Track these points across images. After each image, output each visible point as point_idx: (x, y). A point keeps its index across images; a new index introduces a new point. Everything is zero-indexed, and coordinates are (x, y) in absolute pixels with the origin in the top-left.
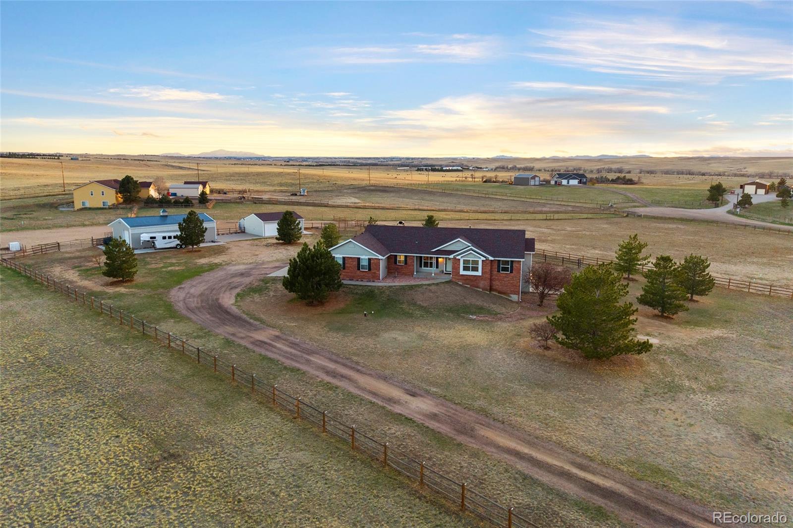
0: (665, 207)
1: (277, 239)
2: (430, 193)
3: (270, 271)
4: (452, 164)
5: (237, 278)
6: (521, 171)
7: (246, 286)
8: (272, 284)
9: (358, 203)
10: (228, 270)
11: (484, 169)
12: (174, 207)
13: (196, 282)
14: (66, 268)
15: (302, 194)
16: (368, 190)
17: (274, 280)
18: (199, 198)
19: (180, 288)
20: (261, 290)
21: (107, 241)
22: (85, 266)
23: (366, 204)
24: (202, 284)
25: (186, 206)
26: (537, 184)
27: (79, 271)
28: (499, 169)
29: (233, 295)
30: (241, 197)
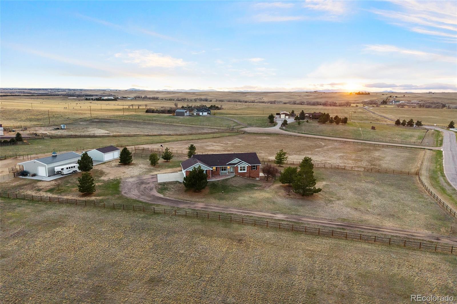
2: (136, 123)
3: (154, 180)
4: (104, 94)
5: (144, 185)
6: (151, 100)
7: (156, 188)
8: (167, 185)
9: (109, 133)
10: (129, 182)
11: (128, 99)
12: (6, 146)
13: (126, 190)
14: (33, 191)
15: (63, 128)
16: (96, 122)
17: (165, 184)
18: (16, 137)
19: (124, 193)
20: (166, 189)
21: (24, 173)
22: (42, 189)
23: (115, 134)
24: (132, 190)
25: (13, 144)
26: (188, 115)
27: (46, 192)
28: (137, 98)
29: (157, 193)
30: (33, 134)
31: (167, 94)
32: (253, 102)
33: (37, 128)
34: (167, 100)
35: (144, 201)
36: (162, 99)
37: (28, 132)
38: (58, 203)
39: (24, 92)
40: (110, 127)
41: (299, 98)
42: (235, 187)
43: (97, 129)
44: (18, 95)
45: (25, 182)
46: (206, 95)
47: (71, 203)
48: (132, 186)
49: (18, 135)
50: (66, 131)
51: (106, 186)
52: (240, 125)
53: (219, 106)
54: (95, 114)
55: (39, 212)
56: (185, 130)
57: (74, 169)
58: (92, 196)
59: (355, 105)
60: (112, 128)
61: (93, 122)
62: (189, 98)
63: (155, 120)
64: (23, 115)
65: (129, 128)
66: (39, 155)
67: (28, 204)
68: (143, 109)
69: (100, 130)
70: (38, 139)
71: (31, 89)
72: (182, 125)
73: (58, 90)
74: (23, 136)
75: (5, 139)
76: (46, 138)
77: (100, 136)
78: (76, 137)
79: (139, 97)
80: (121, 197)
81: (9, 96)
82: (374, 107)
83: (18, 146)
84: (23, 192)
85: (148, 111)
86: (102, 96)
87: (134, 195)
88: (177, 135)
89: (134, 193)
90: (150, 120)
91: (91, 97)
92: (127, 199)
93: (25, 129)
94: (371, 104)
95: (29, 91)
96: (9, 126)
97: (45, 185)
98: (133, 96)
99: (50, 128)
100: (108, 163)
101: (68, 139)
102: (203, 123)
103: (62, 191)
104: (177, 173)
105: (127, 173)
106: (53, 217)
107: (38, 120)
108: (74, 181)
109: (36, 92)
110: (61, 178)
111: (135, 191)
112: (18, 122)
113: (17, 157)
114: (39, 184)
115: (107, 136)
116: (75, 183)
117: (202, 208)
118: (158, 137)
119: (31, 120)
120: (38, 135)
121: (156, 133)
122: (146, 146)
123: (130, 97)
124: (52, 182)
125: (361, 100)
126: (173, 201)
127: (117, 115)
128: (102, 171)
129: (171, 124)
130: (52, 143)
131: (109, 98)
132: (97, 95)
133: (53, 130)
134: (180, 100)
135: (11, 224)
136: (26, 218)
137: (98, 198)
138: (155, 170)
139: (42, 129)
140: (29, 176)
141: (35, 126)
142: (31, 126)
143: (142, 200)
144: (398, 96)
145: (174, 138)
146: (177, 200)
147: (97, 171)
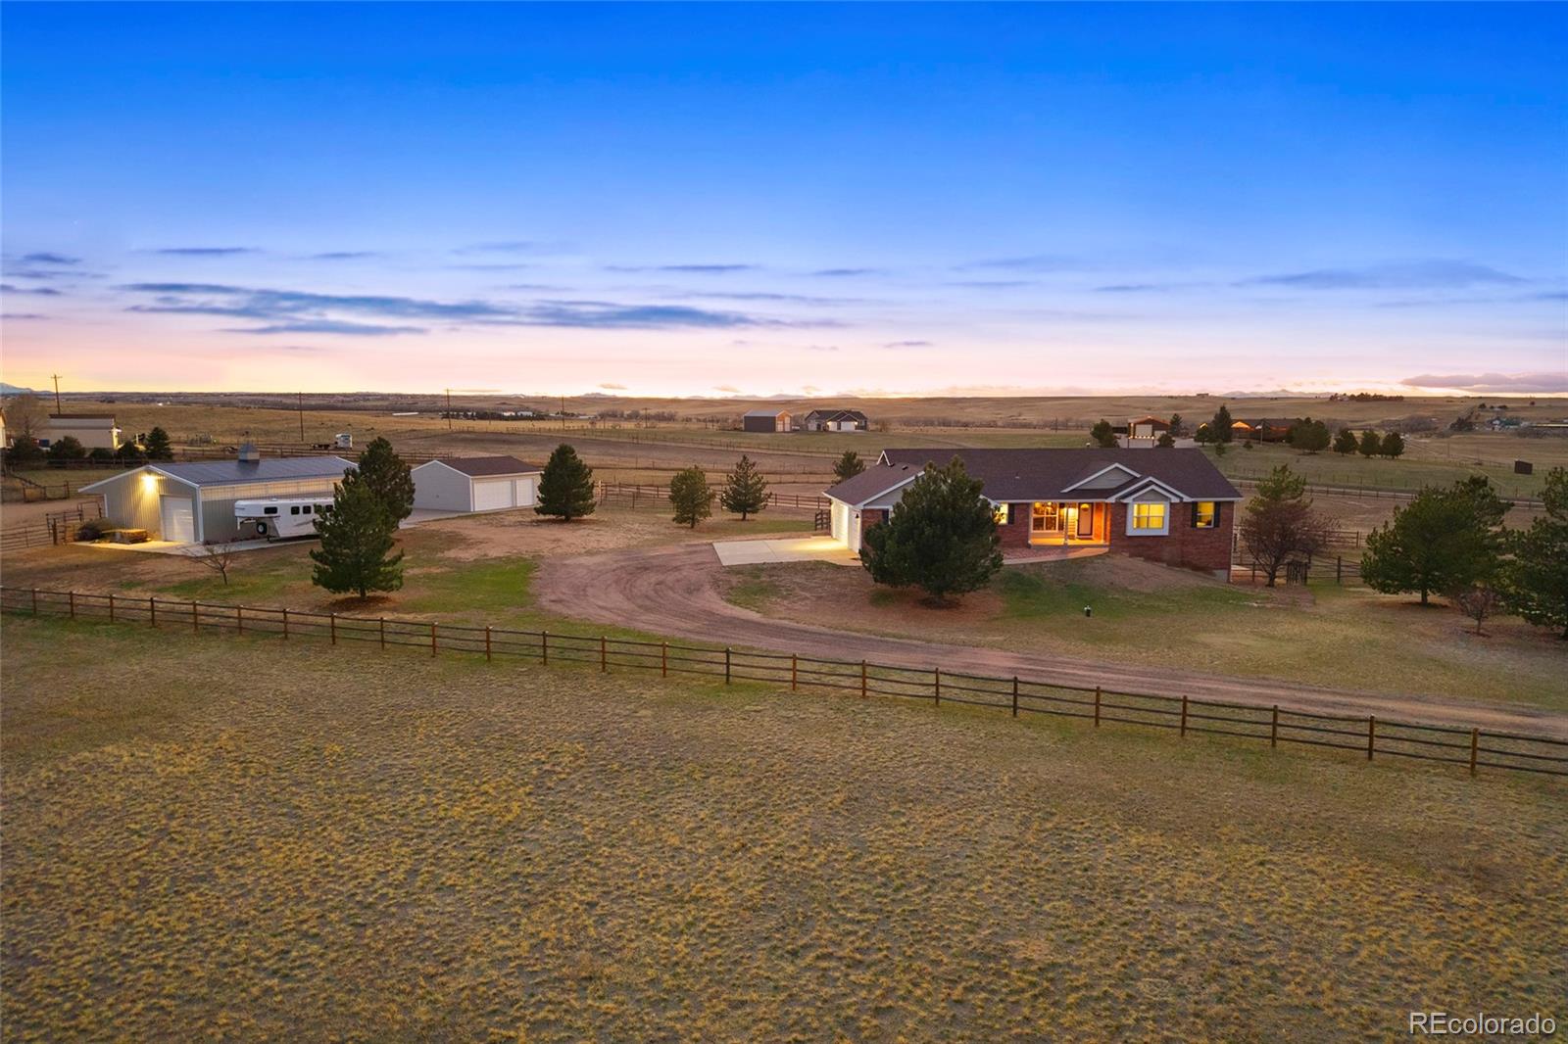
1: (538, 511)
3: (702, 558)
4: (504, 406)
5: (652, 575)
6: (653, 421)
7: (715, 585)
8: (770, 576)
10: (581, 566)
13: (564, 591)
14: (98, 587)
15: (341, 444)
16: (464, 440)
17: (762, 570)
19: (553, 601)
20: (768, 590)
21: (101, 530)
22: (149, 581)
24: (591, 591)
25: (129, 465)
26: (788, 429)
27: (160, 591)
28: (608, 418)
29: (724, 603)
48: (594, 579)
51: (461, 578)
56: (784, 464)
58: (380, 609)
61: (455, 440)
63: (673, 438)
72: (771, 453)
79: (614, 415)
80: (534, 616)
86: (497, 410)
87: (603, 608)
89: (605, 602)
90: (655, 438)
92: (567, 622)
93: (206, 444)
94: (1414, 430)
97: (169, 569)
100: (490, 517)
103: (238, 588)
105: (569, 541)
107: (267, 433)
110: (262, 549)
111: (606, 594)
114: (148, 565)
117: (1014, 670)
125: (1374, 419)
126: (824, 637)
128: (458, 535)
129: (730, 448)
131: (520, 413)
132: (481, 410)
137: (408, 617)
138: (698, 535)
140: (122, 540)
146: (843, 632)
147: (432, 534)
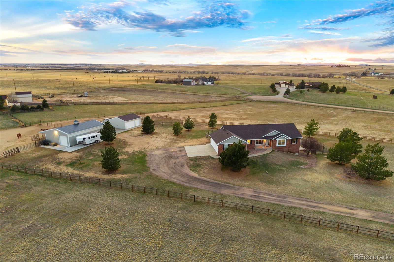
0: (258, 95)
2: (150, 91)
3: (183, 154)
4: (119, 68)
5: (173, 160)
6: (157, 73)
7: (187, 164)
8: (199, 161)
9: (127, 101)
10: (156, 155)
11: (139, 72)
12: (33, 112)
13: (155, 165)
14: (52, 165)
15: (85, 95)
16: (114, 90)
17: (197, 159)
18: (42, 104)
19: (153, 170)
20: (198, 166)
21: (46, 143)
22: (63, 162)
23: (132, 101)
24: (161, 166)
25: (40, 110)
26: (194, 84)
27: (67, 166)
28: (146, 72)
29: (190, 170)
30: (59, 100)
31: (170, 68)
32: (244, 74)
33: (63, 95)
34: (171, 73)
35: (178, 182)
36: (166, 72)
37: (54, 99)
38: (79, 182)
39: (56, 66)
40: (127, 95)
41: (284, 71)
42: (279, 165)
43: (116, 97)
44: (51, 69)
45: (45, 153)
46: (203, 68)
47: (94, 183)
48: (160, 161)
49: (45, 101)
50: (88, 98)
51: (131, 160)
52: (244, 93)
53: (217, 78)
54: (113, 84)
55: (57, 194)
56: (194, 98)
57: (96, 139)
58: (117, 173)
59: (337, 76)
60: (129, 96)
61: (112, 90)
62: (189, 71)
63: (166, 89)
64: (53, 84)
65: (144, 96)
66: (63, 122)
67: (46, 182)
68: (152, 80)
69: (119, 97)
70: (63, 105)
71: (62, 64)
72: (190, 94)
73: (82, 65)
74: (49, 103)
75: (33, 106)
76: (71, 105)
77: (119, 103)
78: (97, 103)
79: (147, 71)
80: (150, 176)
81: (44, 69)
82: (355, 78)
83: (44, 112)
84: (42, 166)
85: (157, 82)
86: (117, 69)
87: (164, 172)
88: (189, 103)
89: (164, 170)
90: (161, 89)
91: (109, 71)
92: (158, 179)
93: (53, 96)
94: (352, 76)
95: (60, 66)
96: (39, 93)
97: (66, 157)
98: (142, 69)
99: (74, 96)
100: (130, 132)
101: (90, 106)
102: (210, 91)
103: (84, 165)
104: (205, 145)
105: (151, 143)
106: (73, 204)
107: (65, 88)
108: (97, 152)
109: (66, 67)
110: (83, 148)
111: (164, 167)
112: (48, 90)
113: (42, 123)
114: (60, 155)
115: (125, 103)
116: (97, 156)
117: (252, 196)
118: (172, 104)
119: (58, 88)
120: (63, 101)
121: (169, 101)
122: (164, 114)
123: (140, 70)
124: (73, 153)
125: (342, 72)
126: (212, 184)
127: (132, 84)
128: (126, 141)
129: (181, 92)
130: (76, 109)
131: (123, 71)
132: (113, 69)
133: (77, 97)
134: (181, 73)
135: (23, 211)
136: (41, 203)
137: (124, 176)
138: (180, 140)
139: (67, 97)
140: (51, 146)
141: (62, 93)
142: (59, 94)
143: (175, 180)
144: (376, 68)
145: (187, 106)
146: (216, 181)
147: (120, 141)
